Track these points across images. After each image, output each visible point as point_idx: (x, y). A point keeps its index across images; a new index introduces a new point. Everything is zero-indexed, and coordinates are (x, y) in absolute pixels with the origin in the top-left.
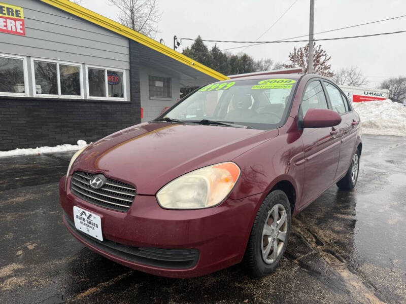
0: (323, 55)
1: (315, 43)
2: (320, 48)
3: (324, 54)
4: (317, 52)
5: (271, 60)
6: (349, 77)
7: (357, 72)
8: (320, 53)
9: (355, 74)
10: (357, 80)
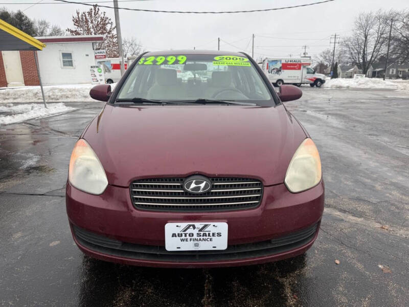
0: (108, 23)
1: (98, 9)
2: (104, 15)
3: (110, 22)
4: (102, 19)
5: (47, 21)
6: (130, 48)
7: (137, 44)
8: (105, 20)
9: (136, 45)
10: (138, 51)
